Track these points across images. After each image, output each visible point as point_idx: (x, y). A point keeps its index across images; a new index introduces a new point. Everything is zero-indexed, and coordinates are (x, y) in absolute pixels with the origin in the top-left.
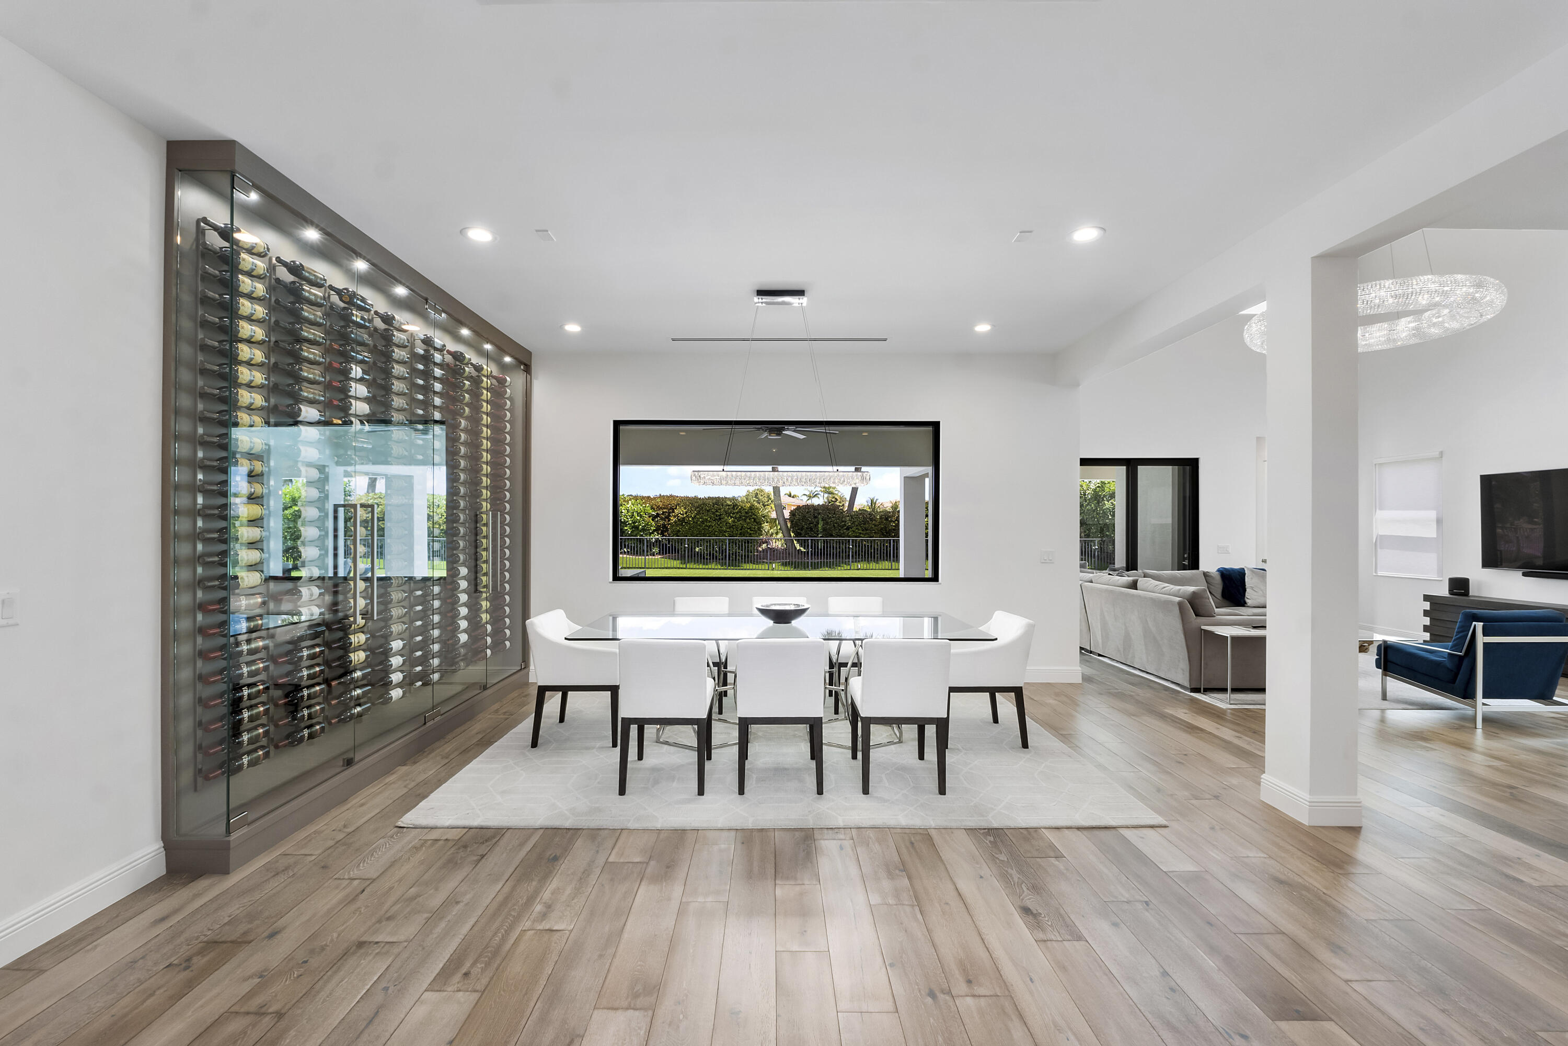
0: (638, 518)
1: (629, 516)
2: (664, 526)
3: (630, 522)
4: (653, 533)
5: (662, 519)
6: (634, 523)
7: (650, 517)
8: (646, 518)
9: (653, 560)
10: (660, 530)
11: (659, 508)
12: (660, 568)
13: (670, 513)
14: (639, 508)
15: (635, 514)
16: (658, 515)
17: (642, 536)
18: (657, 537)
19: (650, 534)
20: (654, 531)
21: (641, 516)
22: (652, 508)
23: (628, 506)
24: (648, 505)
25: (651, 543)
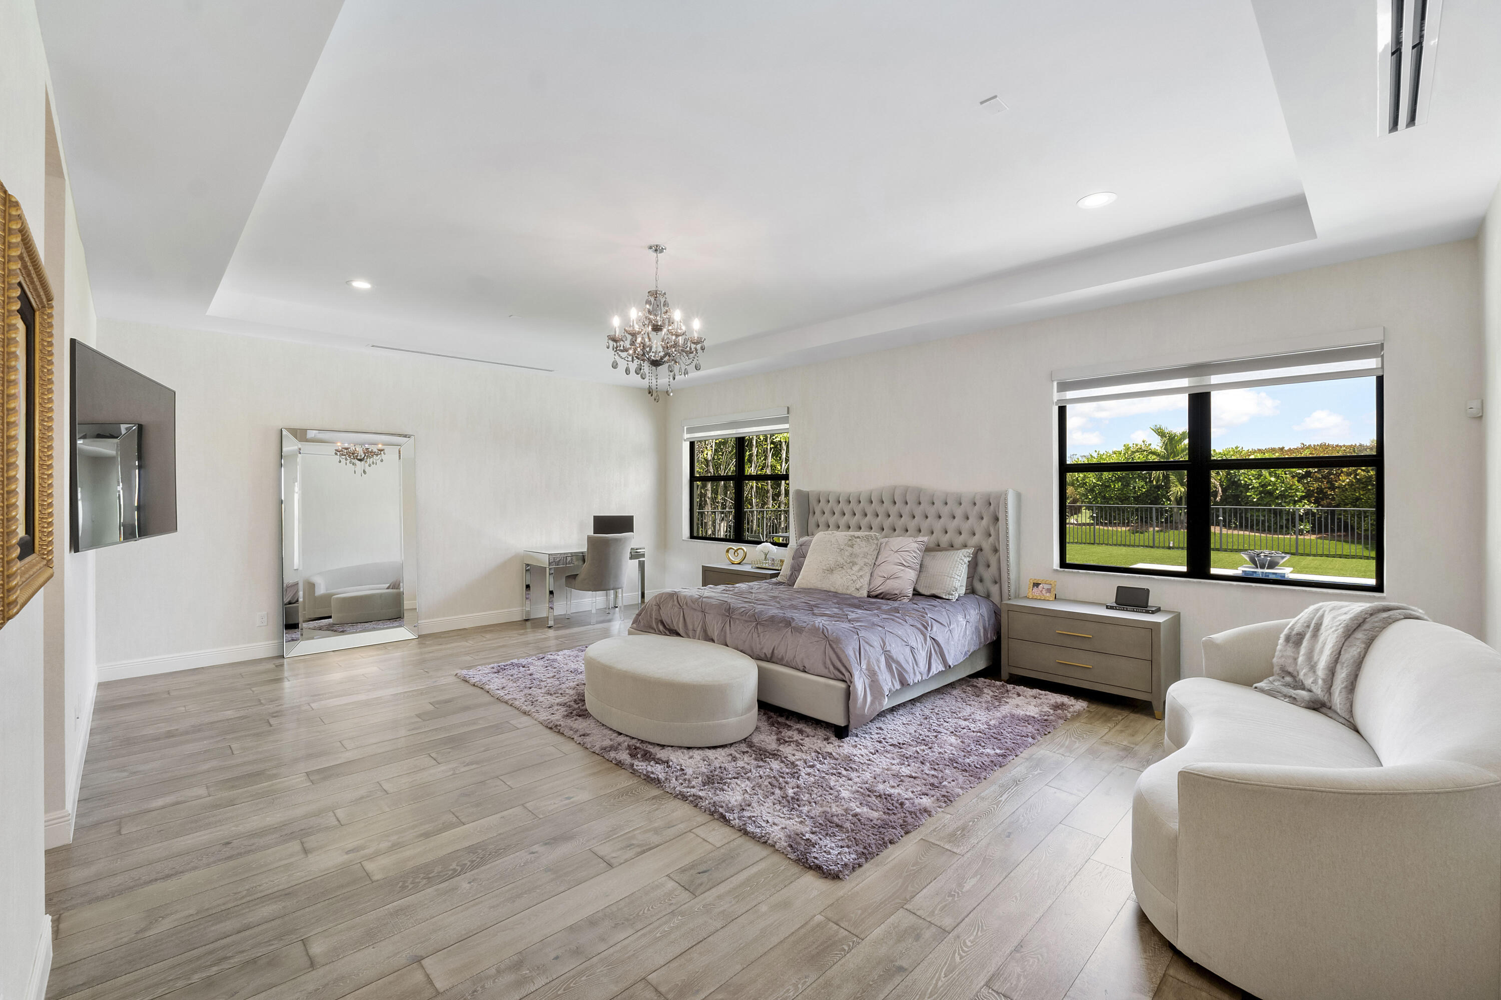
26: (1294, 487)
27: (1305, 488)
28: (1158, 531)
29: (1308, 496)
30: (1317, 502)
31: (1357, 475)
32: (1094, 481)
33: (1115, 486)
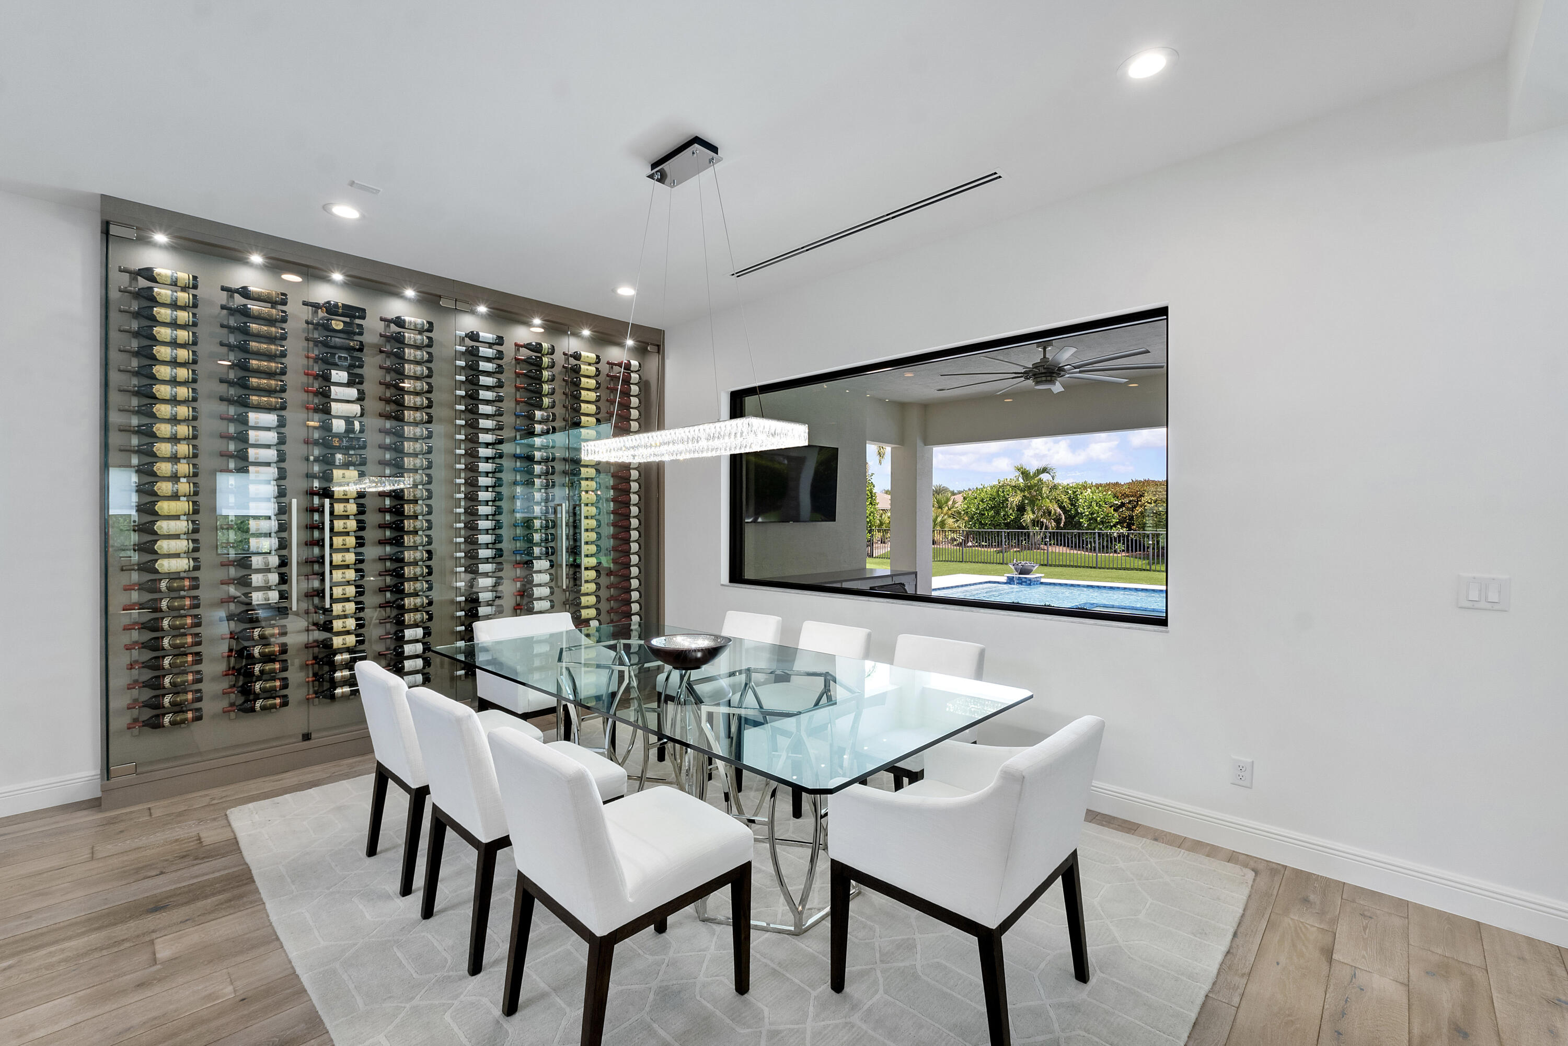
0: (1097, 508)
1: (1086, 506)
2: (1131, 518)
3: (1087, 513)
4: (1115, 526)
5: (1128, 509)
6: (1092, 514)
7: (1111, 507)
8: (1106, 508)
9: (1107, 559)
10: (1125, 522)
11: (1125, 496)
12: (1116, 569)
13: (1138, 501)
14: (1098, 496)
15: (1094, 504)
16: (1123, 505)
17: (1101, 529)
18: (1121, 531)
19: (1111, 528)
20: (1117, 523)
21: (1100, 506)
22: (1115, 496)
23: (1086, 494)
24: (1110, 493)
25: (1111, 538)
26: (1110, 515)
27: (1119, 516)
28: (1016, 552)
29: (1121, 522)
30: (1129, 527)
31: (1145, 506)
32: (974, 510)
33: (988, 514)
